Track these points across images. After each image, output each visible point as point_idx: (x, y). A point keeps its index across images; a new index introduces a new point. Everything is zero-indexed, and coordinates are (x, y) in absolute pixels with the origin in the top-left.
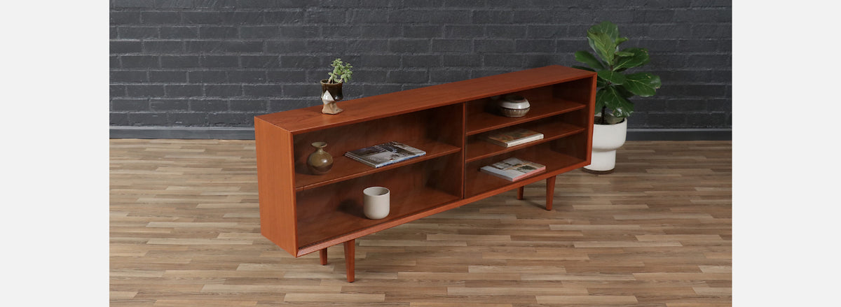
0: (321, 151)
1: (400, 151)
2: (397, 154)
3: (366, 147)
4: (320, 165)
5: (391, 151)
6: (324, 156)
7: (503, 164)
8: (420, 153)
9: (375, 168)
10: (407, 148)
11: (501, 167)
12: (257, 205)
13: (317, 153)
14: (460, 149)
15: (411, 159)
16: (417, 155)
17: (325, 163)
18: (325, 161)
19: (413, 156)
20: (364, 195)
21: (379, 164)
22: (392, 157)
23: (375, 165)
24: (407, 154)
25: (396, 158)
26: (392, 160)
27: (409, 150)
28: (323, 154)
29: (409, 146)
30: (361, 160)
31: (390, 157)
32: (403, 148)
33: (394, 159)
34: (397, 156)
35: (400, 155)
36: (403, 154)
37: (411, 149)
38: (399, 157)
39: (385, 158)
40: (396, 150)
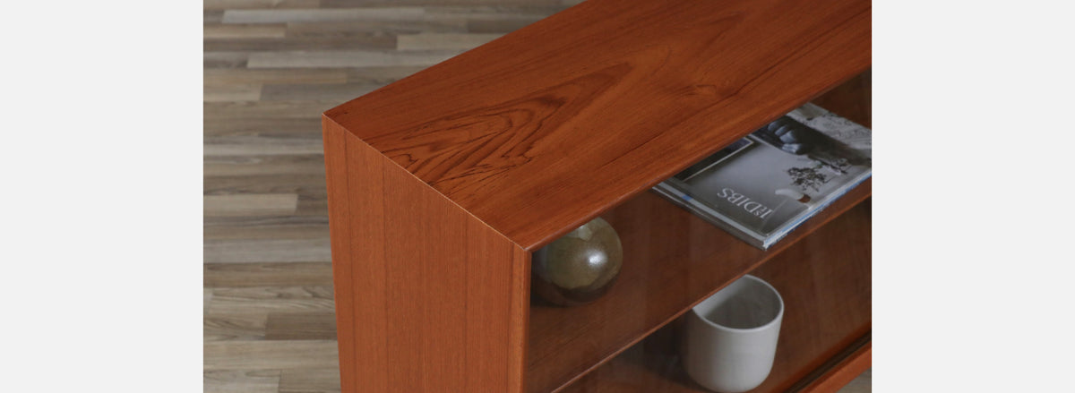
2: (811, 164)
4: (584, 282)
5: (778, 143)
6: (598, 242)
9: (761, 250)
10: (822, 123)
17: (604, 269)
18: (596, 259)
21: (769, 228)
22: (799, 182)
23: (760, 237)
24: (844, 160)
25: (817, 186)
26: (806, 199)
27: (837, 137)
28: (590, 233)
29: (825, 111)
30: (692, 201)
31: (791, 179)
32: (811, 124)
33: (810, 191)
34: (812, 174)
35: (820, 167)
36: (830, 160)
37: (841, 131)
38: (822, 178)
39: (779, 192)
40: (789, 135)
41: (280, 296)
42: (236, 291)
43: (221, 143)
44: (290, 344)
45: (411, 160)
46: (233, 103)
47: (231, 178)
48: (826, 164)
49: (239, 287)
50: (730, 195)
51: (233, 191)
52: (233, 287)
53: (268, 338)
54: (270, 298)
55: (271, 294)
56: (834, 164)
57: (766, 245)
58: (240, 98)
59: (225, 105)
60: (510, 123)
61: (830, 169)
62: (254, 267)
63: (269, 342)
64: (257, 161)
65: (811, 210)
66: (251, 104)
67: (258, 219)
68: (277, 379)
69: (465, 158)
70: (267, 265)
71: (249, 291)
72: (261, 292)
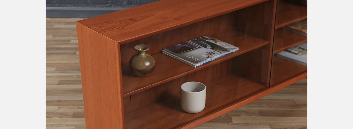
0: (143, 55)
1: (214, 47)
2: (212, 51)
3: (181, 43)
4: (144, 68)
5: (205, 47)
6: (147, 59)
7: (296, 49)
8: (234, 49)
9: (194, 68)
10: (219, 43)
11: (297, 52)
12: (80, 87)
13: (140, 56)
14: (268, 42)
15: (225, 55)
16: (231, 51)
17: (149, 66)
18: (148, 64)
19: (227, 53)
20: (181, 91)
21: (197, 62)
22: (208, 54)
23: (194, 64)
24: (221, 50)
25: (212, 55)
26: (209, 57)
27: (222, 46)
28: (146, 56)
29: (221, 41)
30: (179, 58)
31: (206, 54)
32: (216, 44)
33: (210, 56)
34: (212, 53)
35: (215, 51)
36: (217, 50)
37: (223, 45)
38: (214, 53)
39: (202, 56)
40: (209, 45)
41: (78, 108)
42: (65, 107)
43: (65, 72)
44: (79, 119)
45: (95, 29)
46: (70, 63)
47: (67, 81)
48: (216, 51)
49: (66, 106)
50: (189, 56)
51: (67, 84)
52: (64, 106)
53: (73, 117)
54: (75, 108)
55: (76, 107)
56: (218, 51)
57: (195, 66)
58: (73, 62)
59: (68, 63)
60: (121, 23)
61: (217, 52)
62: (71, 101)
63: (73, 118)
64: (76, 77)
65: (209, 60)
66: (76, 63)
67: (74, 90)
68: (75, 126)
69: (108, 29)
70: (75, 101)
71: (69, 107)
72: (73, 107)
